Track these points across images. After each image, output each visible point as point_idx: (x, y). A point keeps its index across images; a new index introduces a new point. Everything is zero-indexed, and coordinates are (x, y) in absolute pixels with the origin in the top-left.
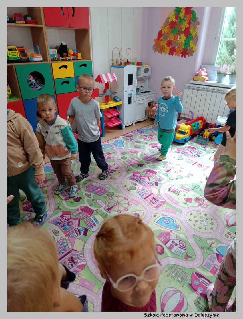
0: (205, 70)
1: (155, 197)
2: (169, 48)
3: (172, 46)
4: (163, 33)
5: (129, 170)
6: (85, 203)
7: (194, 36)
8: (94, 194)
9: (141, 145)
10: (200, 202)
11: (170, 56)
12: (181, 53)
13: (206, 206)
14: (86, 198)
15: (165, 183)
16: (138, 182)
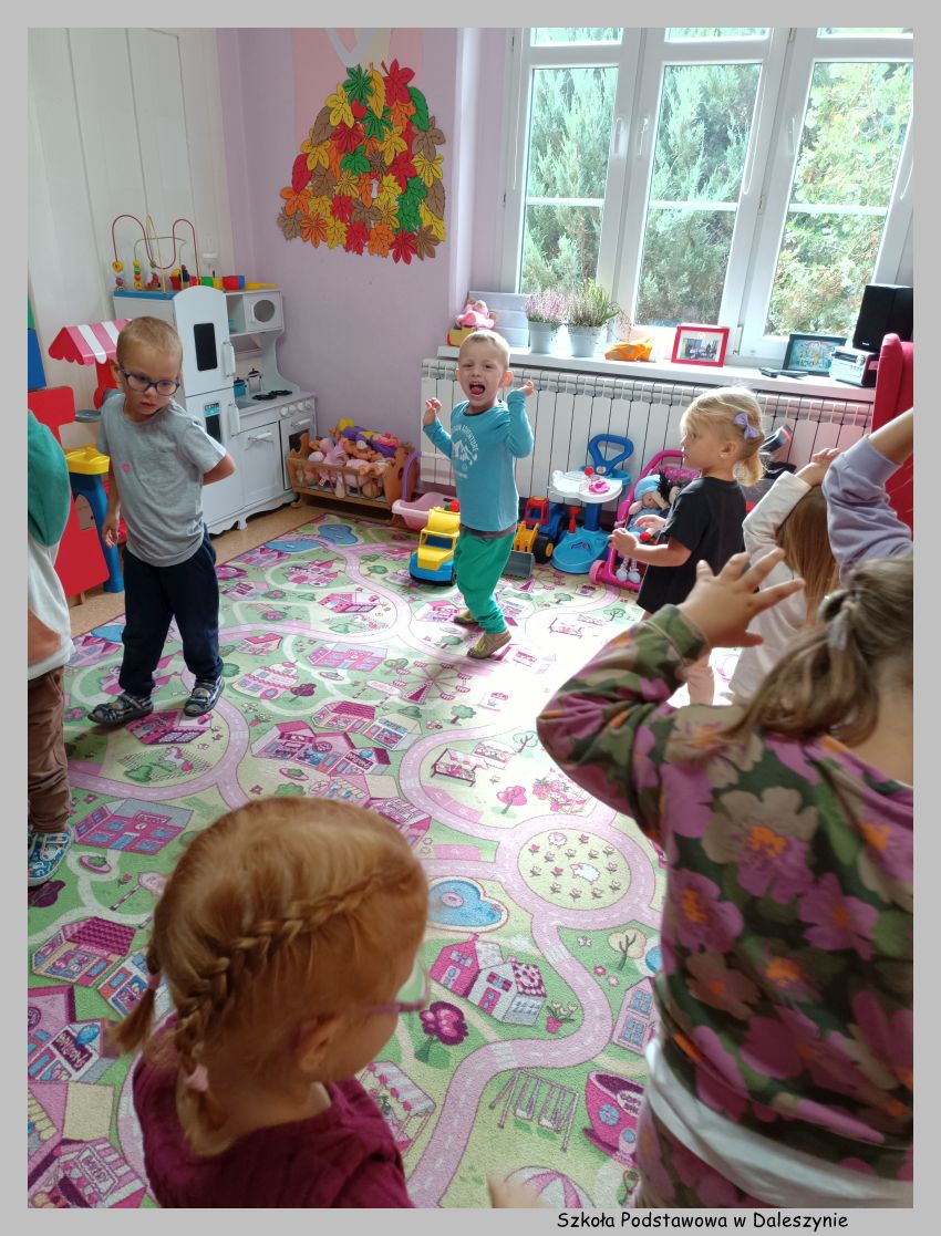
0: (486, 310)
1: (386, 811)
2: (342, 227)
3: (355, 217)
4: (311, 166)
5: (258, 720)
6: (83, 905)
7: (429, 185)
8: (119, 852)
9: (288, 608)
10: (555, 795)
11: (353, 255)
12: (391, 247)
13: (577, 807)
14: (85, 880)
15: (415, 743)
16: (307, 761)
